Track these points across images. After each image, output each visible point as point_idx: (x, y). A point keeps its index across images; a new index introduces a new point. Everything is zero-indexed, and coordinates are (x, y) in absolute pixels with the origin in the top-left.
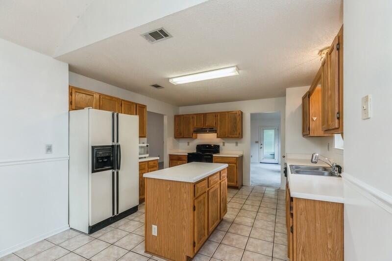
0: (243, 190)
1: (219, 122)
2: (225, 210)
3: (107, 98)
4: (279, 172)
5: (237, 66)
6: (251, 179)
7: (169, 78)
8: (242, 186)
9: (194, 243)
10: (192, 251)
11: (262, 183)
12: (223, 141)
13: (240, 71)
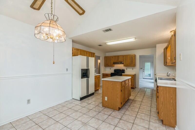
0: (136, 89)
1: (125, 59)
2: (130, 95)
3: (83, 51)
4: (153, 83)
5: (135, 38)
6: (139, 85)
7: (106, 43)
8: (135, 88)
9: (121, 103)
10: (121, 106)
11: (144, 87)
12: (127, 68)
13: (136, 39)
